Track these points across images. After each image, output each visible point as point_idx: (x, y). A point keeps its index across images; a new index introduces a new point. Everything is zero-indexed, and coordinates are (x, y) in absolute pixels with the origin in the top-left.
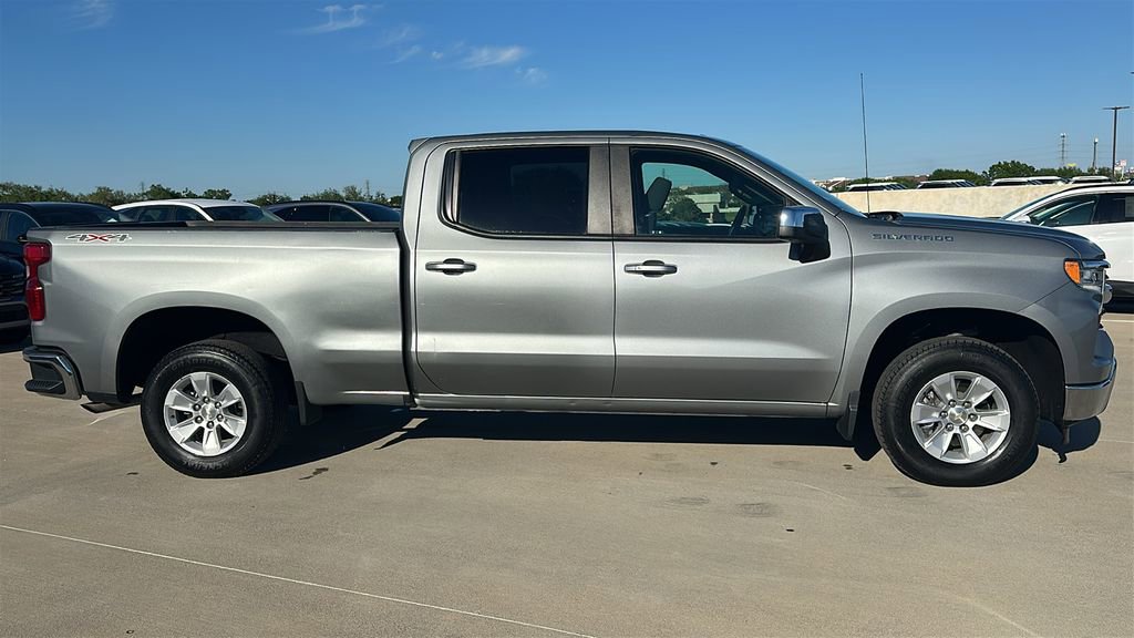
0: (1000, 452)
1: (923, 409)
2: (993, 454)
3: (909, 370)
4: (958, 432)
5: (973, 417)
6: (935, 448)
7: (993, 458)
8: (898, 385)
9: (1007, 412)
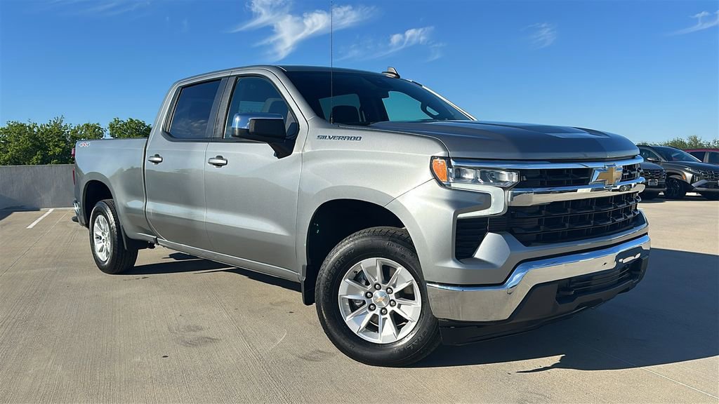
0: (406, 340)
1: (350, 286)
2: (401, 340)
3: (344, 248)
4: (378, 313)
5: (392, 303)
6: (354, 323)
7: (401, 344)
8: (332, 259)
9: (419, 305)
